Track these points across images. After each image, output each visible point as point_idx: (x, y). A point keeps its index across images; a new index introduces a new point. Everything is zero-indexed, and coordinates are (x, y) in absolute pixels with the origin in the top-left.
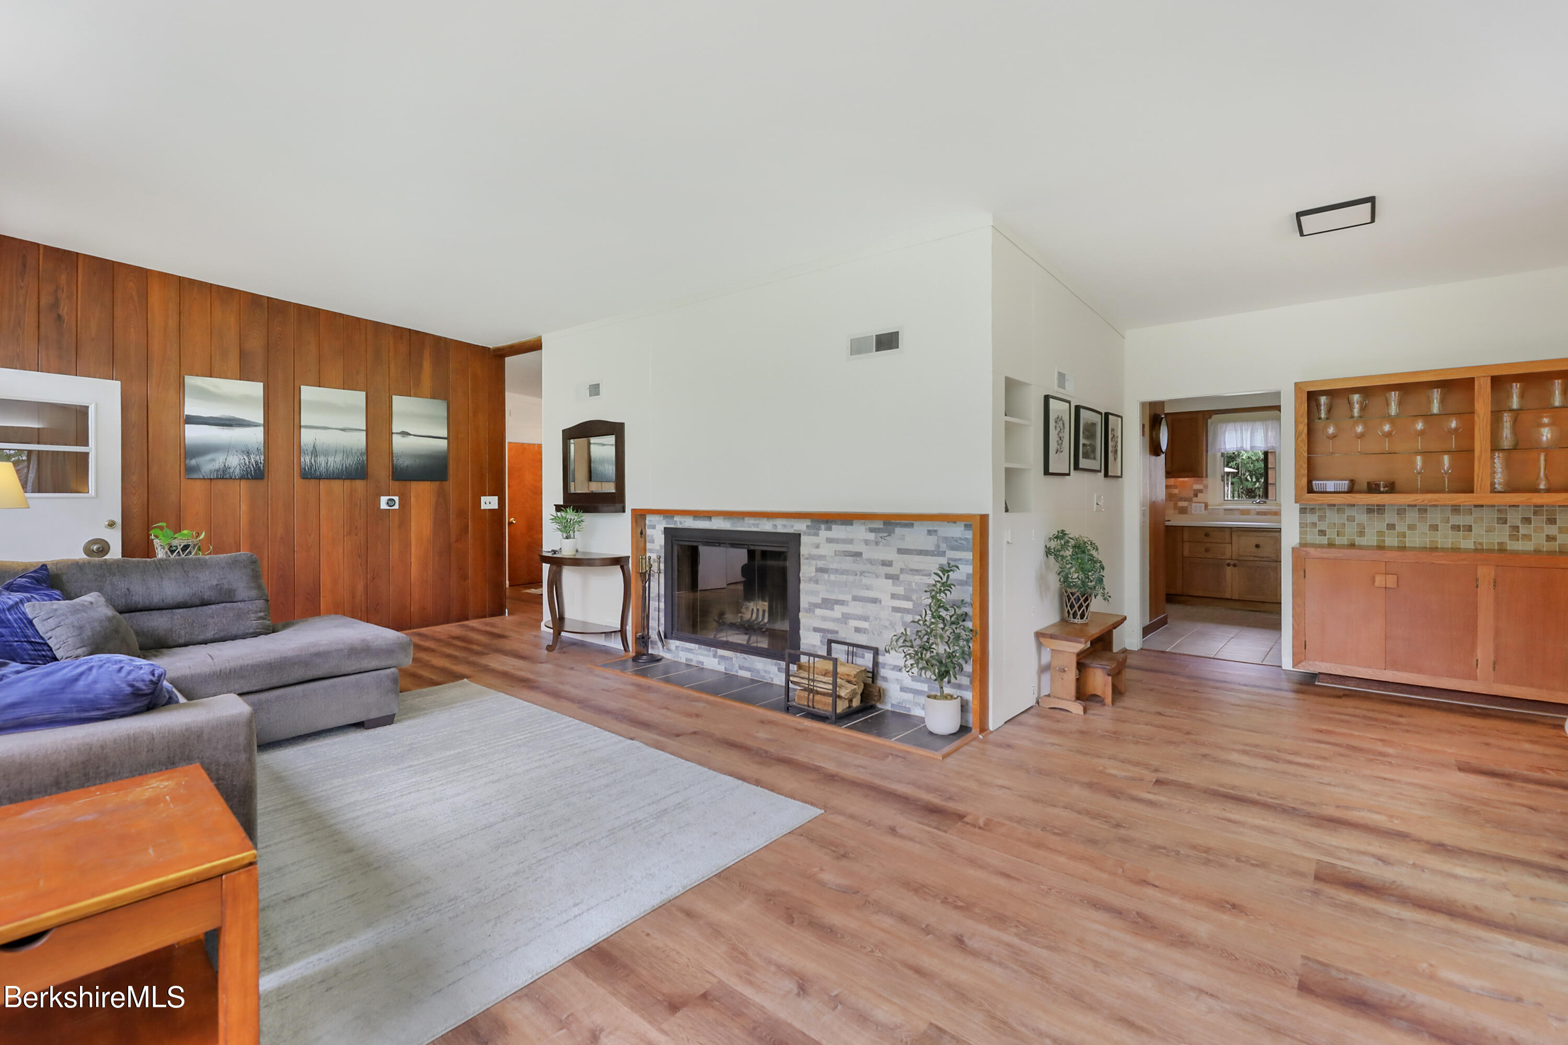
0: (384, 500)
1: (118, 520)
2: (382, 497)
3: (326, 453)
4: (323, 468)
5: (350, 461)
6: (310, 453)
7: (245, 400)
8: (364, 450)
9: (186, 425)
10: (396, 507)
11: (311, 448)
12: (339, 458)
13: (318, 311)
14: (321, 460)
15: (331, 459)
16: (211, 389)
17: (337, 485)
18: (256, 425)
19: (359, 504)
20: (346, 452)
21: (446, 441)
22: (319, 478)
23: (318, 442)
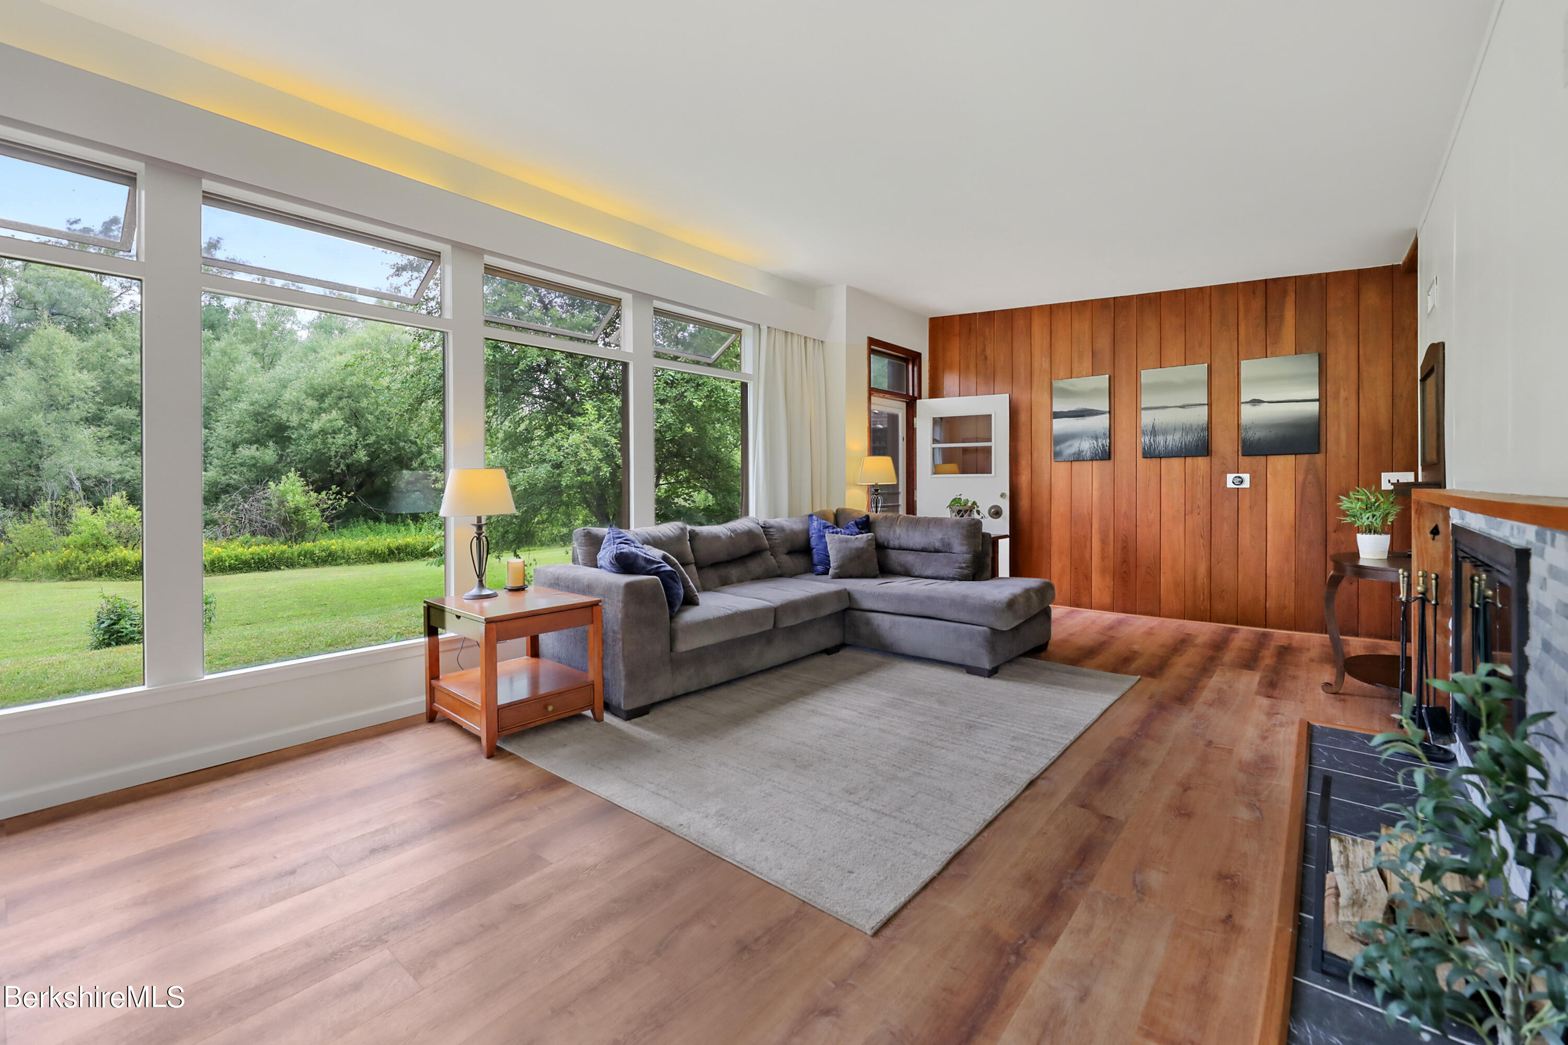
0: (1230, 477)
1: (1008, 493)
2: (1228, 475)
3: (1165, 432)
4: (1161, 447)
5: (1190, 438)
6: (1149, 433)
7: (1095, 392)
8: (1205, 426)
9: (1054, 420)
10: (1246, 485)
11: (1150, 428)
12: (1177, 436)
13: (1160, 294)
14: (1160, 439)
15: (1170, 438)
16: (1070, 388)
17: (1176, 463)
18: (1103, 413)
19: (1201, 482)
20: (1186, 429)
21: (1317, 403)
22: (1160, 457)
23: (1156, 422)
